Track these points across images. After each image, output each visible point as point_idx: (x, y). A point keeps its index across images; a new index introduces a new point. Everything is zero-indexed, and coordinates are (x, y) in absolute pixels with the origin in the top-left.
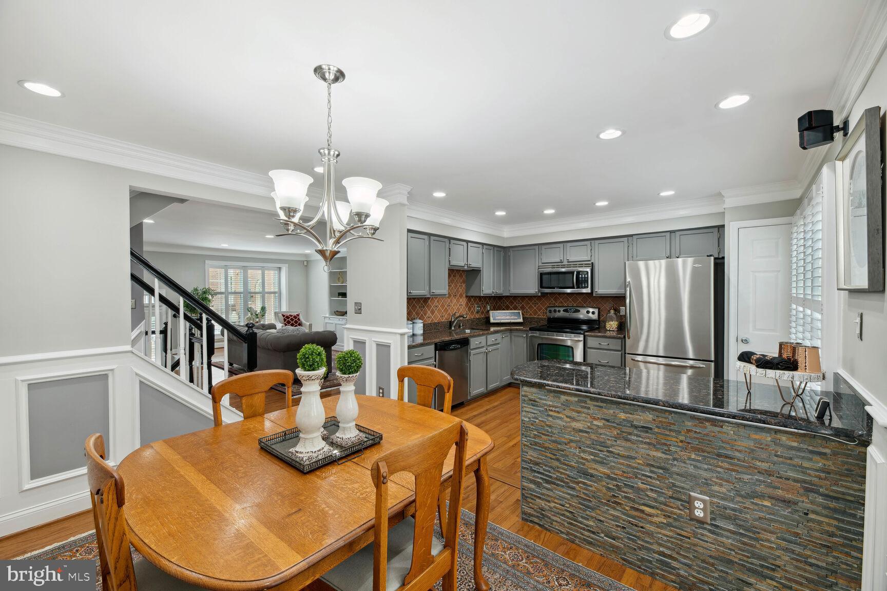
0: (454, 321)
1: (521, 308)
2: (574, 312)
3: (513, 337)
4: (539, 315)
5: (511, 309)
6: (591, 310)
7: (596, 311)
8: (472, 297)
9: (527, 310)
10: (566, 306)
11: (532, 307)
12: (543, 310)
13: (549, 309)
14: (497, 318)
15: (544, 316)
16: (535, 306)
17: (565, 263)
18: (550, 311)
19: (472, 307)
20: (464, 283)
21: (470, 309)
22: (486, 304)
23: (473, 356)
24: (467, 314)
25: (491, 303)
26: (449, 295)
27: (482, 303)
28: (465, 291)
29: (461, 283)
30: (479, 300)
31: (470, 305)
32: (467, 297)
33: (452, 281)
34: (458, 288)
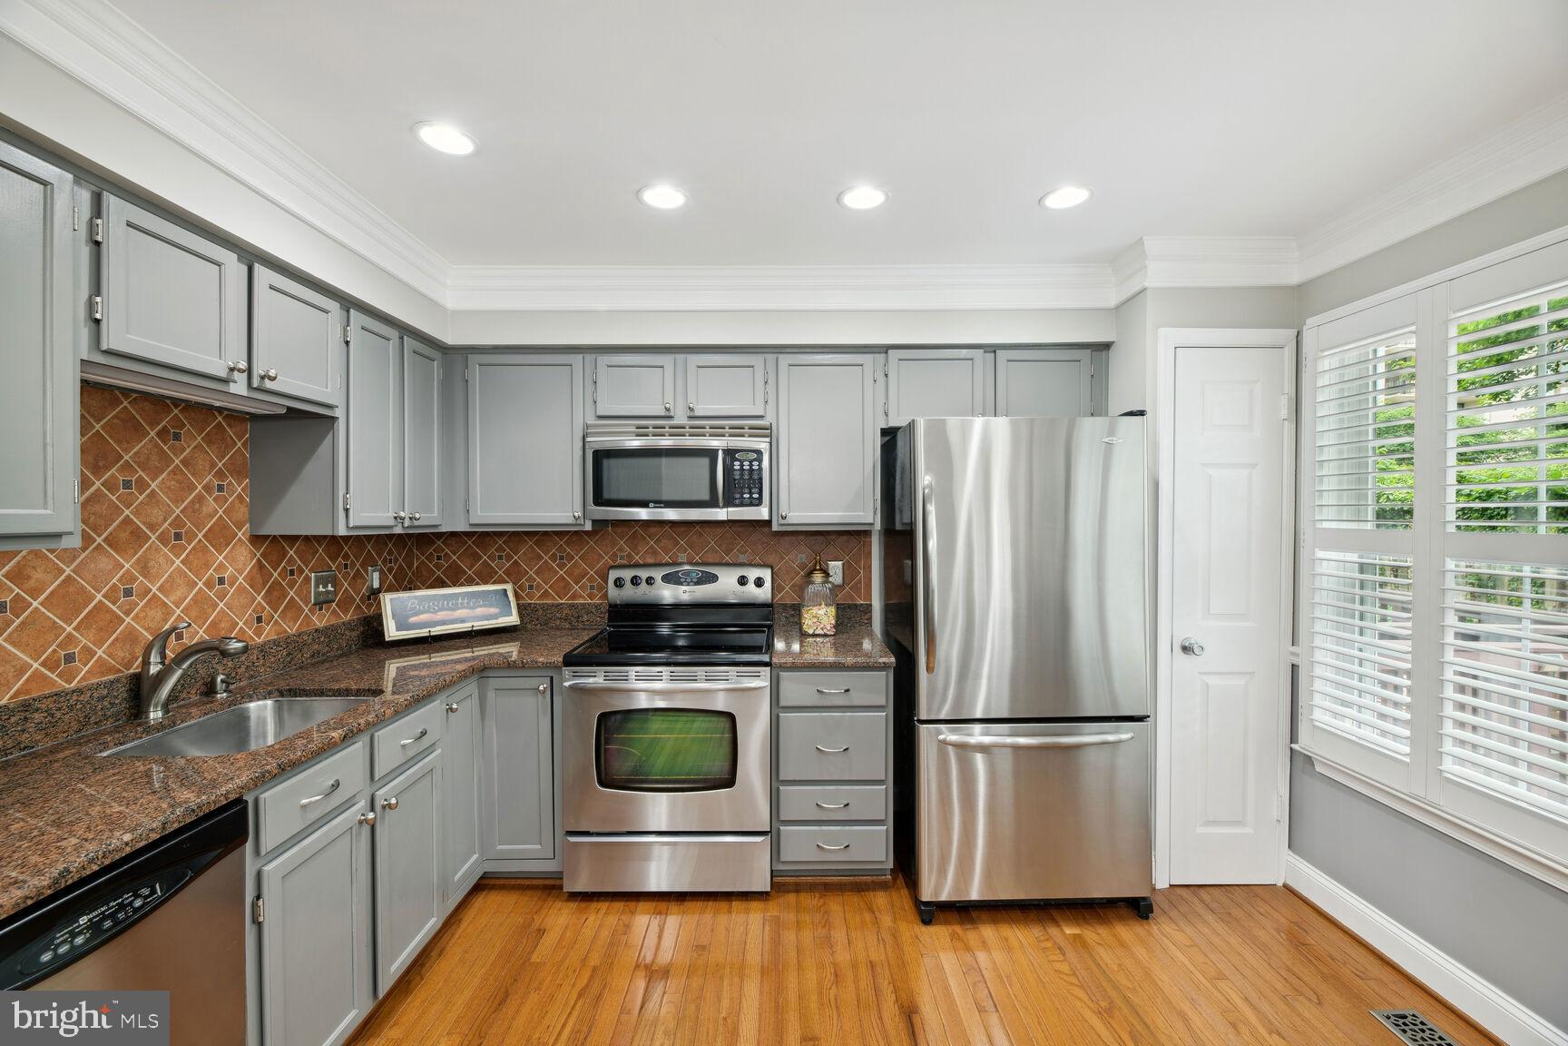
0: (160, 678)
1: (507, 573)
2: (700, 581)
3: (491, 695)
4: (574, 597)
5: (470, 582)
6: (753, 574)
7: (766, 574)
8: (292, 539)
9: (531, 579)
10: (667, 564)
11: (552, 569)
12: (591, 579)
13: (613, 575)
14: (413, 620)
15: (591, 596)
16: (561, 566)
17: (680, 419)
18: (619, 583)
19: (291, 586)
20: (239, 473)
21: (275, 595)
22: (364, 565)
23: (283, 883)
24: (259, 620)
25: (384, 562)
26: (124, 535)
27: (340, 561)
28: (242, 512)
29: (220, 474)
30: (326, 551)
31: (276, 583)
32: (256, 539)
33: (155, 462)
34: (200, 498)
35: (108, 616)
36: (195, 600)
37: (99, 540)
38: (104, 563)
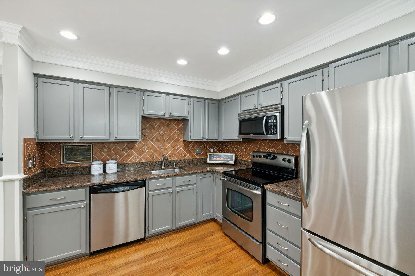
2: (272, 159)
4: (248, 159)
6: (287, 158)
7: (293, 159)
8: (192, 141)
9: (240, 153)
11: (244, 151)
12: (251, 155)
17: (259, 109)
18: (254, 156)
19: (191, 150)
20: (181, 130)
21: (188, 151)
22: (209, 147)
23: (152, 196)
24: (184, 155)
25: (215, 147)
26: (161, 140)
27: (203, 146)
28: (181, 136)
29: (177, 130)
30: (200, 144)
31: (188, 149)
32: (184, 141)
33: (166, 129)
34: (174, 134)
35: (159, 152)
36: (172, 151)
37: (158, 140)
38: (158, 144)
